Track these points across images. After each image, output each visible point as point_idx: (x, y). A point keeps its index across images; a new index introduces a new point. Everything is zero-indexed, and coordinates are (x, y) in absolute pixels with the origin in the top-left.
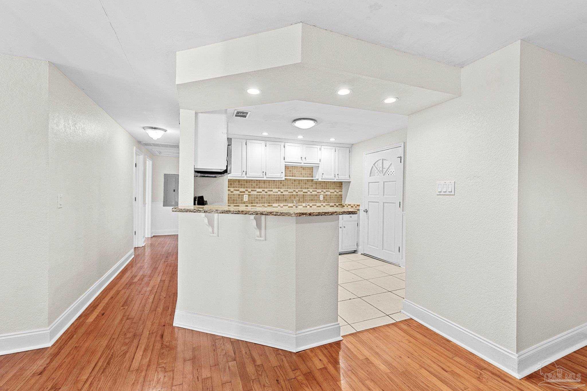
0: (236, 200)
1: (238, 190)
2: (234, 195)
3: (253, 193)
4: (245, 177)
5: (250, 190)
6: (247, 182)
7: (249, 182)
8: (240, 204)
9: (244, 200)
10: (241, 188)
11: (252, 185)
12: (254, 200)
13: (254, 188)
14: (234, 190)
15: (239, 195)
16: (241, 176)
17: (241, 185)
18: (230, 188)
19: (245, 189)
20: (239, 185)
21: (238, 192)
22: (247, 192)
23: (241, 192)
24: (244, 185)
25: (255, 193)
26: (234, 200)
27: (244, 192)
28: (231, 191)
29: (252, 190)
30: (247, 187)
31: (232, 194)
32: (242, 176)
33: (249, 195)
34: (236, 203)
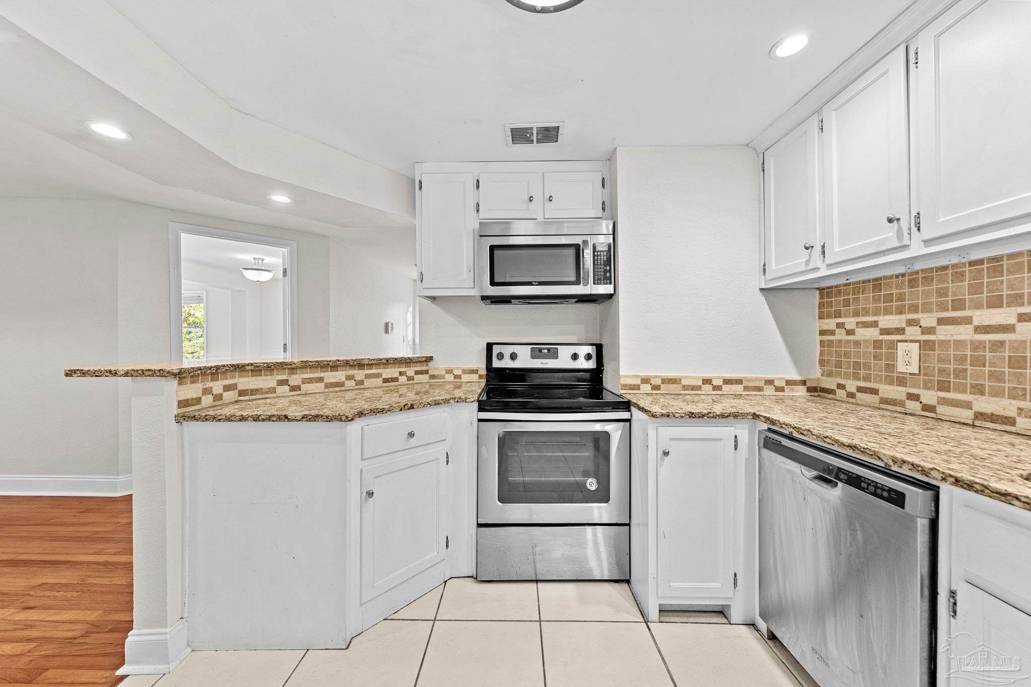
0: (867, 366)
1: (875, 324)
2: (857, 343)
3: (944, 333)
4: (819, 263)
5: (928, 320)
6: (913, 283)
7: (928, 280)
8: (880, 382)
9: (901, 368)
10: (888, 312)
11: (942, 293)
12: (960, 373)
13: (959, 305)
14: (858, 323)
15: (877, 344)
16: (804, 268)
17: (888, 298)
18: (845, 316)
19: (903, 317)
20: (876, 300)
21: (872, 334)
22: (913, 332)
23: (885, 332)
24: (901, 298)
25: (964, 333)
26: (857, 365)
27: (901, 331)
28: (848, 327)
29: (941, 321)
30: (914, 309)
31: (848, 342)
32: (810, 267)
33: (926, 346)
34: (867, 378)
